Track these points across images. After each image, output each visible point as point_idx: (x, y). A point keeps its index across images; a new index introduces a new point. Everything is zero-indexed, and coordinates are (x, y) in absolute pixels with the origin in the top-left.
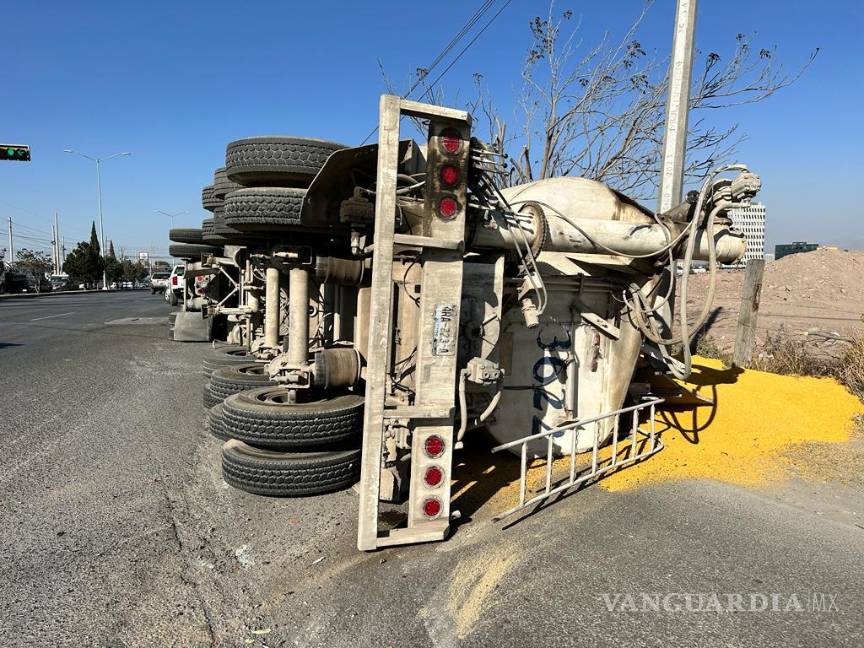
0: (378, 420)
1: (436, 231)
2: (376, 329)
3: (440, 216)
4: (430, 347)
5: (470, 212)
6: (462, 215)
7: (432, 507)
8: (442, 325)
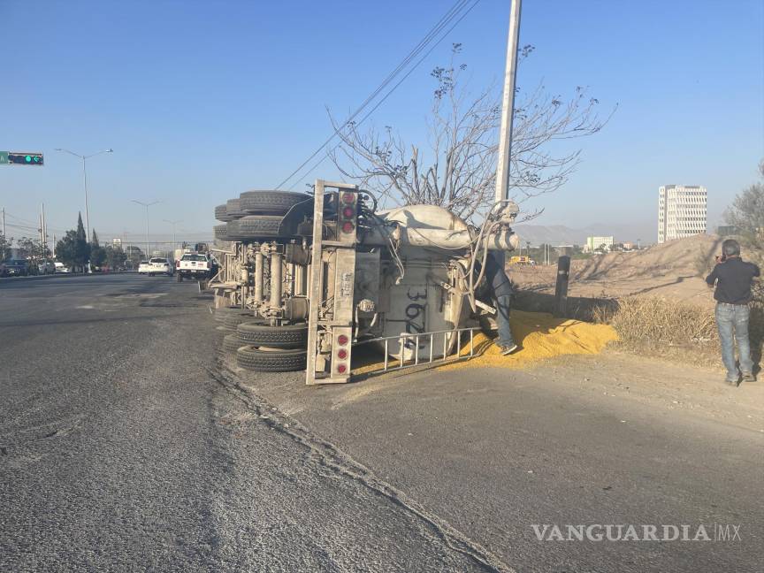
0: (315, 326)
1: (342, 239)
2: (314, 284)
3: (344, 231)
4: (340, 293)
5: (358, 229)
6: (355, 231)
7: (341, 369)
8: (345, 282)
